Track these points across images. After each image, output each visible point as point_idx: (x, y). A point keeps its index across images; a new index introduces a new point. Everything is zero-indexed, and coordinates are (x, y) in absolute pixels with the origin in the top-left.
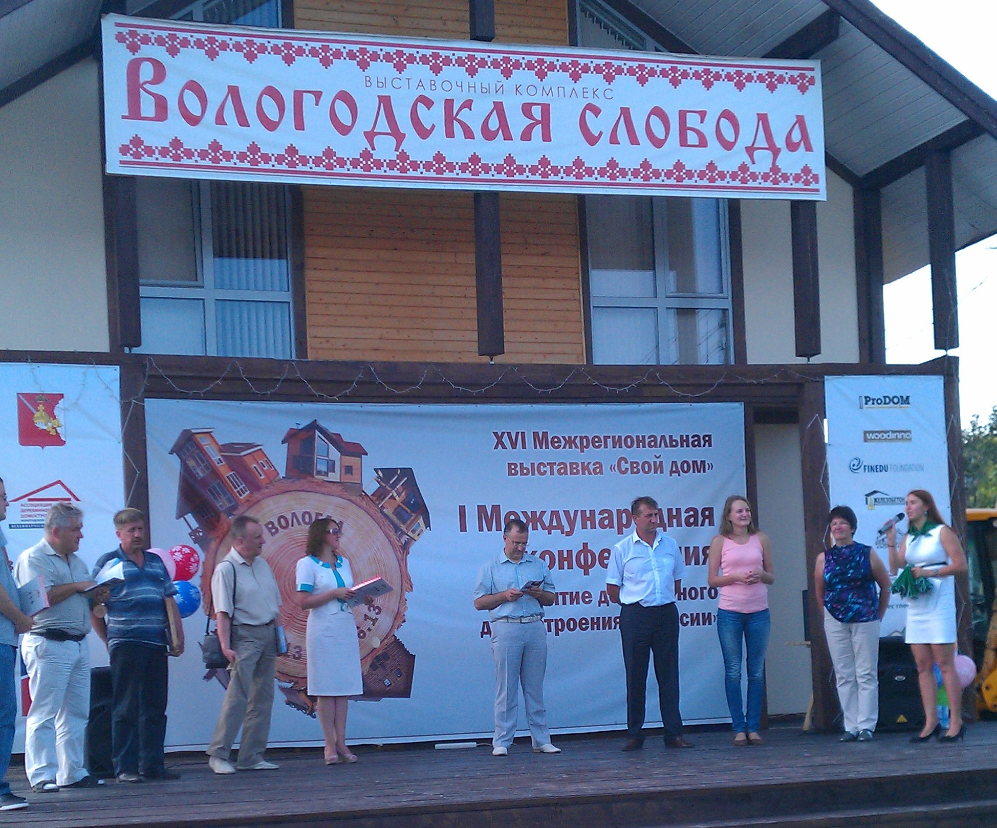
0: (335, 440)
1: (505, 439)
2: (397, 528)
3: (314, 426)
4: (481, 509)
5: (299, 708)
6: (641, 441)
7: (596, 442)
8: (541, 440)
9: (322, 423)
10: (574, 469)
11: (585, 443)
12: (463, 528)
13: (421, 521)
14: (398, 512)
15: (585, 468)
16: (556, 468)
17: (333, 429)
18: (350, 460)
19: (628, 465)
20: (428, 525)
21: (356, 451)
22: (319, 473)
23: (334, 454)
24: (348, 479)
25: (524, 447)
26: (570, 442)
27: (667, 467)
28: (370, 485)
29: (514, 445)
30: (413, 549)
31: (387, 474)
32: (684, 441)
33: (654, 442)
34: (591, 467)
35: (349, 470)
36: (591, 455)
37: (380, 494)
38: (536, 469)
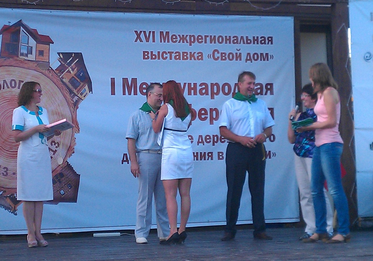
1: (142, 36)
2: (71, 92)
3: (20, 24)
4: (125, 80)
5: (6, 208)
6: (228, 40)
7: (200, 39)
8: (165, 36)
9: (25, 22)
10: (185, 56)
11: (193, 39)
12: (113, 93)
13: (86, 87)
14: (72, 81)
15: (192, 56)
16: (173, 55)
17: (32, 26)
18: (42, 47)
19: (219, 55)
20: (91, 90)
21: (46, 40)
22: (22, 54)
23: (32, 42)
25: (154, 41)
26: (183, 39)
27: (244, 57)
28: (55, 64)
29: (147, 40)
30: (81, 105)
31: (66, 56)
32: (256, 40)
33: (236, 40)
34: (196, 55)
35: (41, 53)
36: (196, 48)
37: (61, 69)
38: (161, 55)
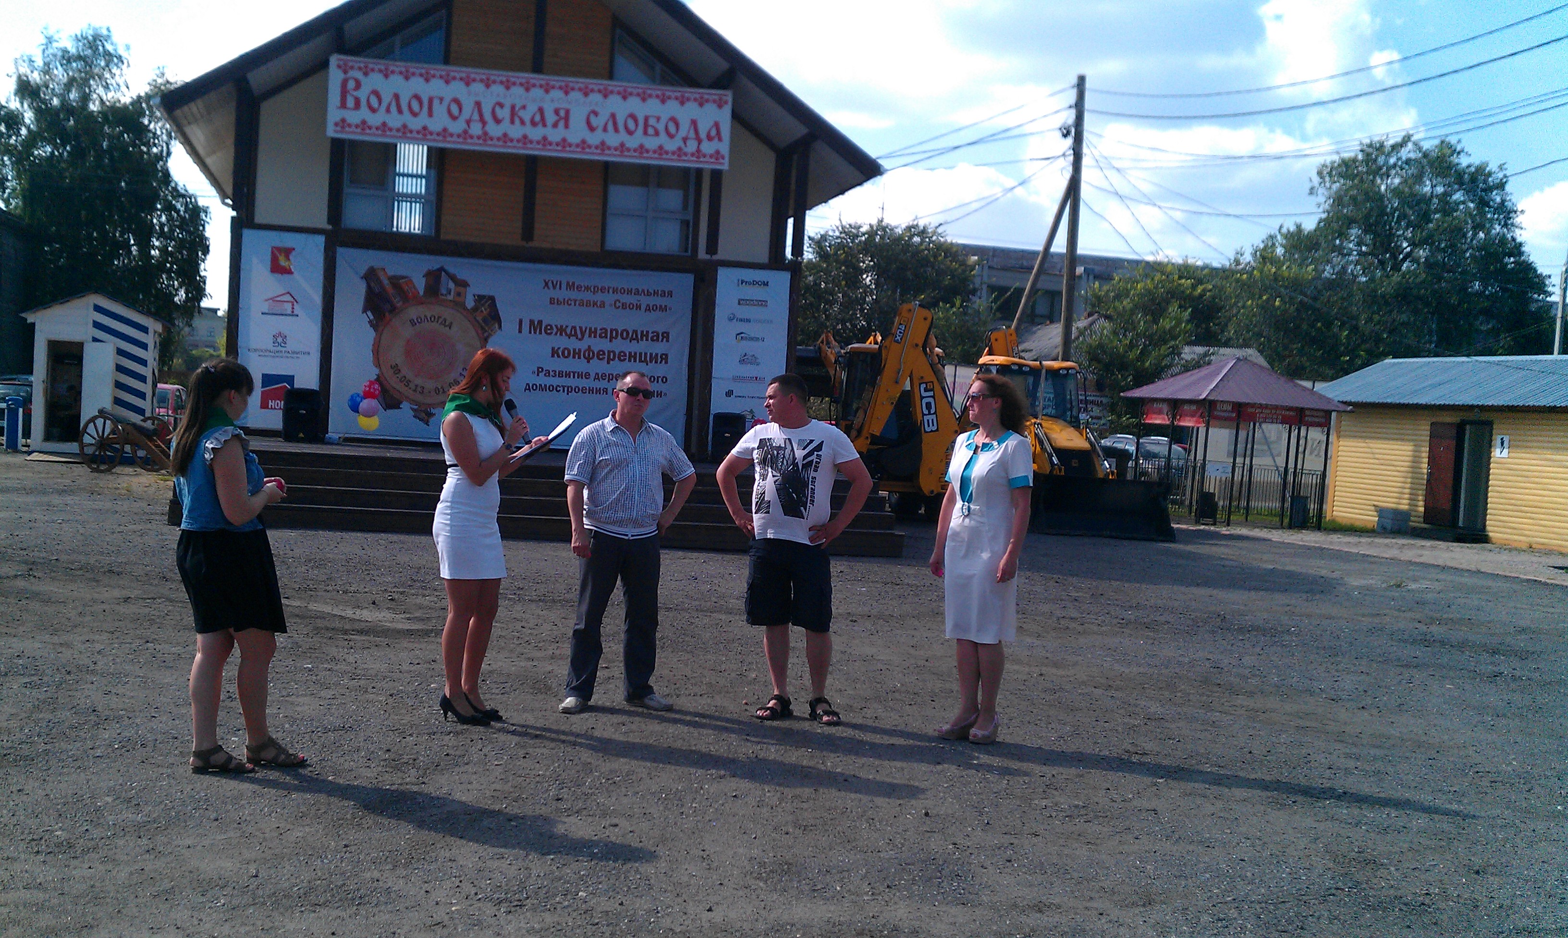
0: (453, 278)
1: (550, 284)
2: (482, 328)
3: (441, 269)
4: (532, 322)
5: (421, 420)
6: (629, 292)
7: (603, 290)
8: (571, 286)
9: (446, 268)
10: (588, 304)
11: (596, 290)
12: (520, 332)
13: (497, 325)
14: (485, 320)
15: (595, 304)
16: (577, 303)
17: (452, 270)
18: (461, 289)
19: (620, 305)
20: (500, 327)
21: (464, 284)
22: (442, 295)
23: (451, 285)
24: (459, 299)
25: (560, 288)
26: (587, 288)
27: (643, 307)
28: (470, 303)
29: (554, 287)
30: (490, 340)
31: (480, 298)
32: (655, 293)
33: (637, 292)
34: (599, 304)
35: (459, 294)
36: (599, 297)
37: (475, 309)
38: (567, 302)
